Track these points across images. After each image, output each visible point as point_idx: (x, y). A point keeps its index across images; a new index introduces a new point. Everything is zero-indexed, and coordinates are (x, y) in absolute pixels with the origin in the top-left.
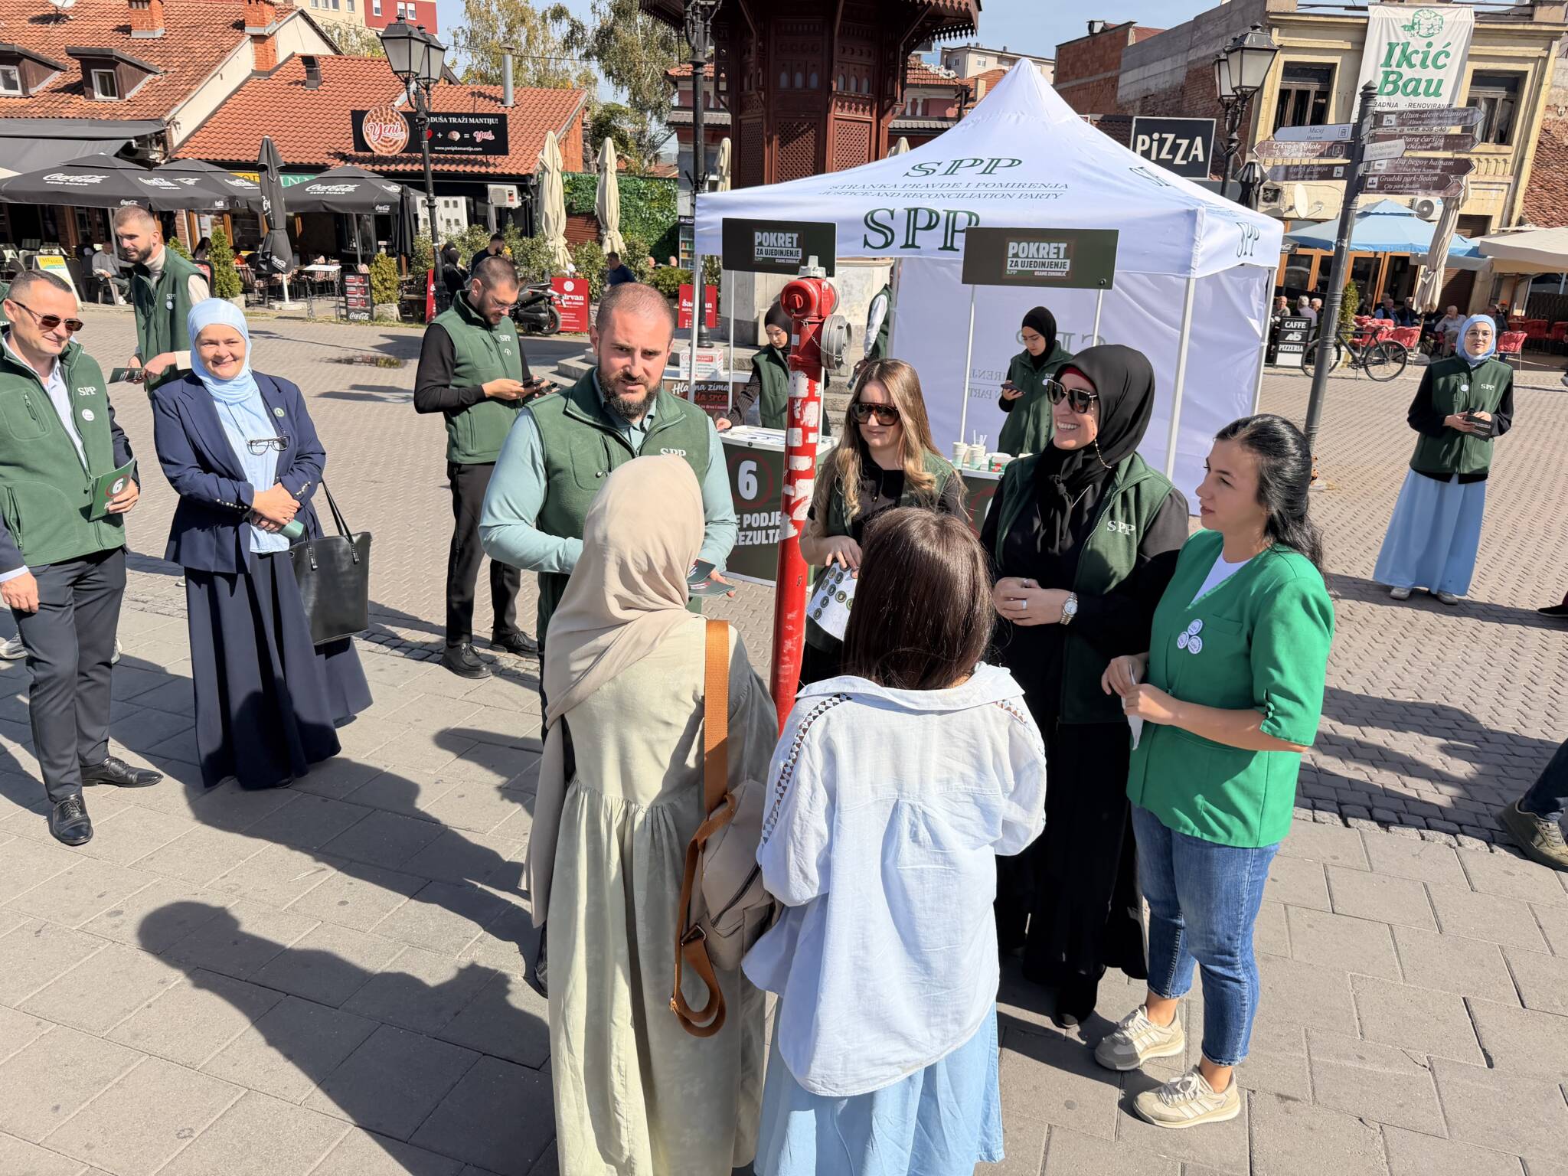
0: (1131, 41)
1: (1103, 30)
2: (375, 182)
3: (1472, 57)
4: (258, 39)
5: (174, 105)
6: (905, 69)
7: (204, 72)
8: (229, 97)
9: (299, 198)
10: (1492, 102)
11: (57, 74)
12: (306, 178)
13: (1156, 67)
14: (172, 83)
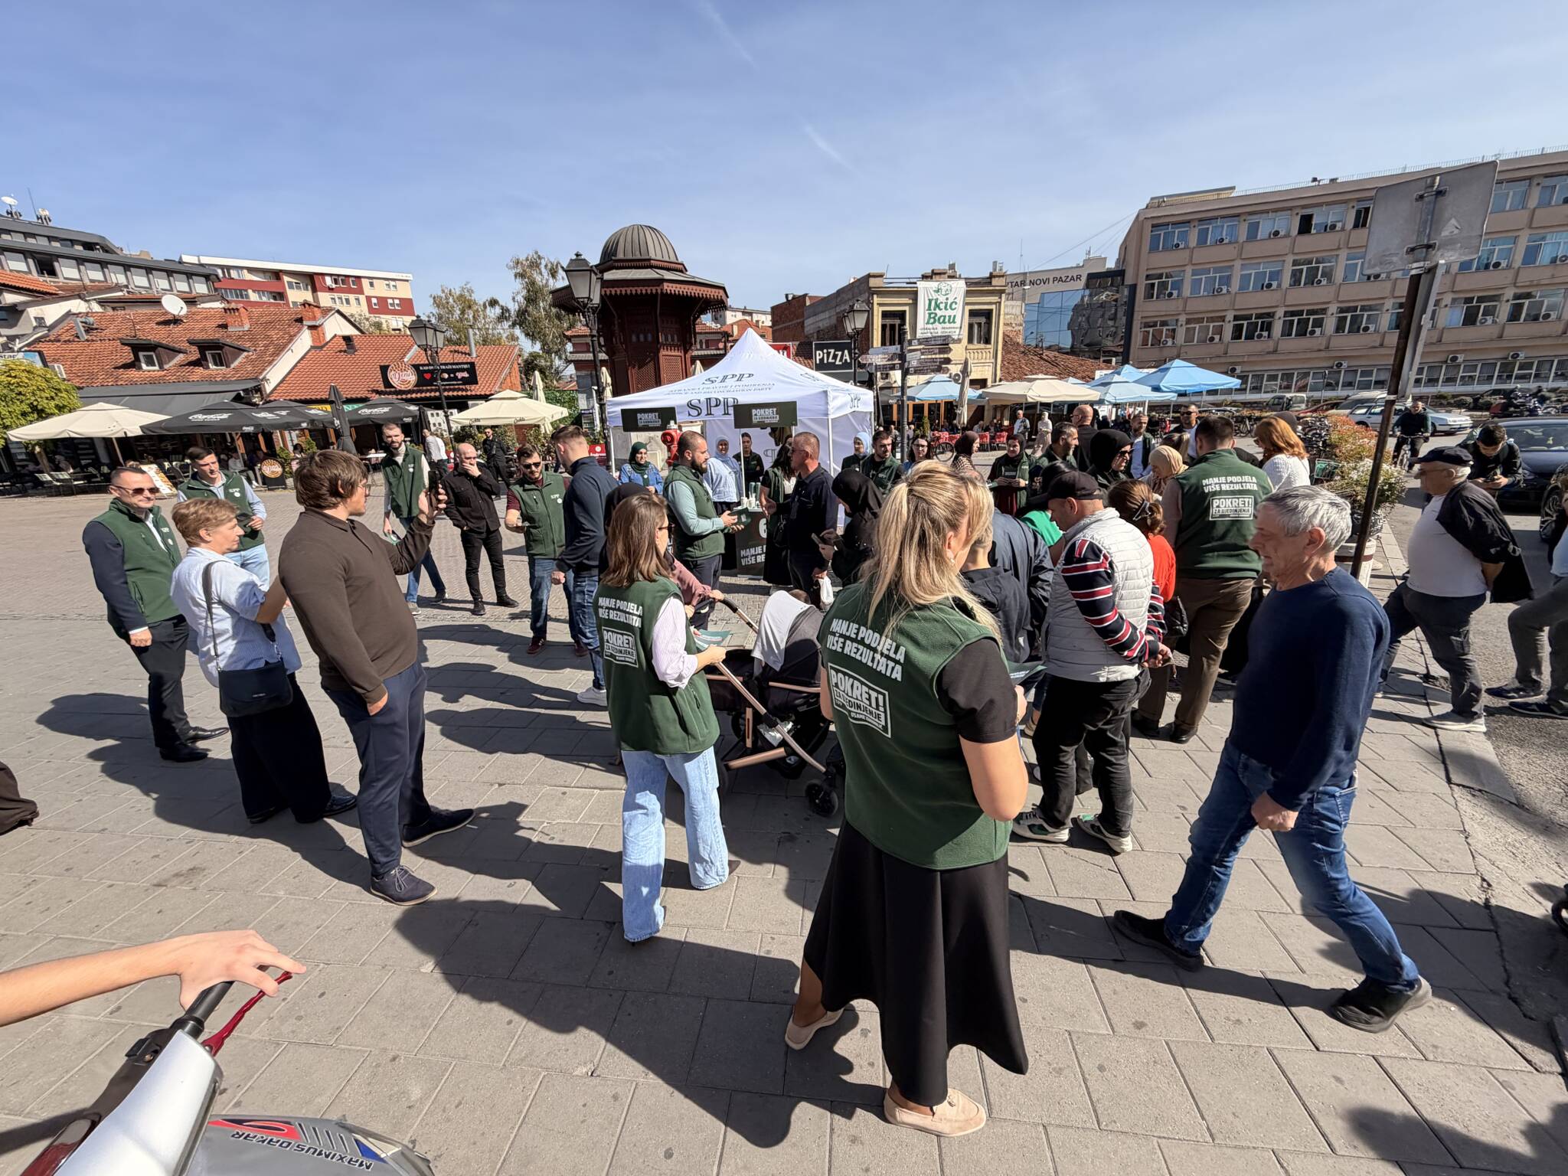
0: (808, 303)
1: (794, 298)
2: (401, 405)
3: (967, 304)
4: (311, 328)
5: (264, 370)
6: (694, 325)
7: (280, 349)
8: (299, 362)
9: (355, 417)
10: (979, 325)
11: (181, 355)
12: (356, 406)
13: (822, 316)
14: (261, 356)
